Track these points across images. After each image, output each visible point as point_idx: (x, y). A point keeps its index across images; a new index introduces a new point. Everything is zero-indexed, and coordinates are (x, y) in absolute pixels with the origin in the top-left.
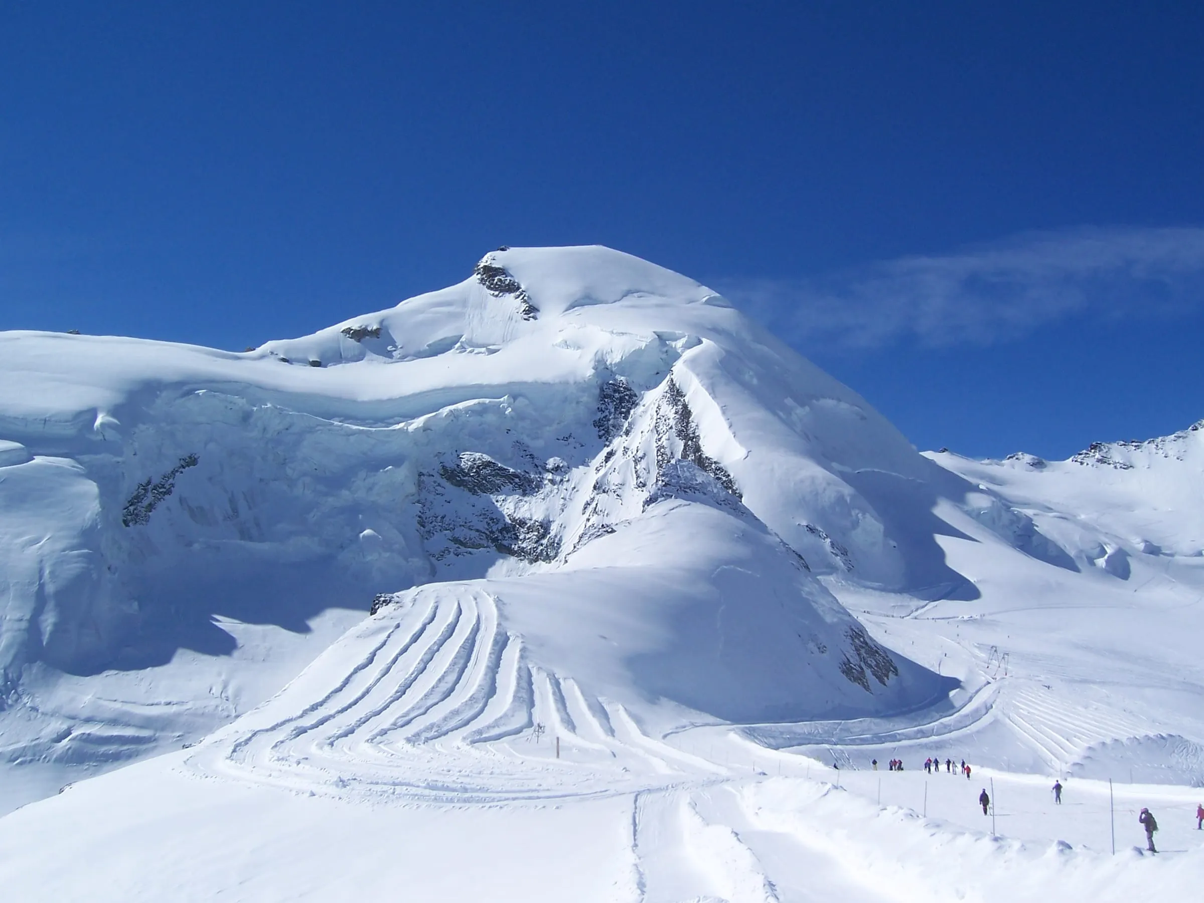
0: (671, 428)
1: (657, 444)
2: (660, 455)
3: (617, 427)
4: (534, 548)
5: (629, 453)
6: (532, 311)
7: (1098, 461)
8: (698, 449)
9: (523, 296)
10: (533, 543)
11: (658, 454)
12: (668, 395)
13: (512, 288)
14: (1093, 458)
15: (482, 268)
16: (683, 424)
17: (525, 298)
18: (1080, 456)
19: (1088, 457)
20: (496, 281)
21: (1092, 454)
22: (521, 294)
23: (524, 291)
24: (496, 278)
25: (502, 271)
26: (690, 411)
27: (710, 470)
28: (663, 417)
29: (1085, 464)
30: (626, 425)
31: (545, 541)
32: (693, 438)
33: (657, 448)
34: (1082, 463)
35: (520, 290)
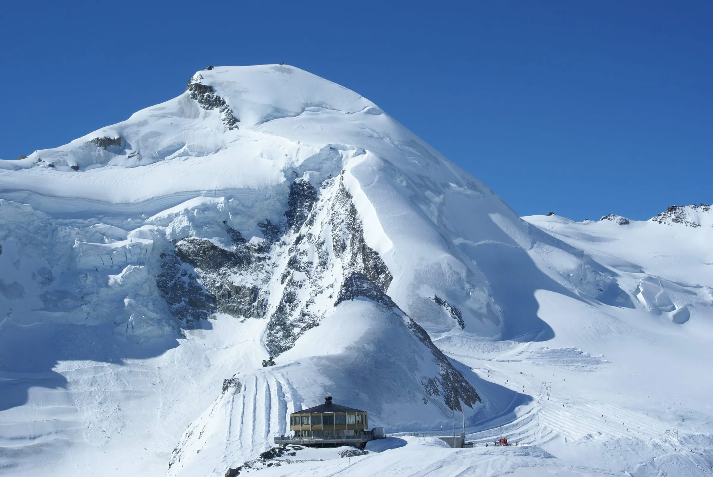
0: (343, 221)
1: (333, 233)
2: (335, 242)
3: (303, 217)
4: (248, 309)
5: (313, 238)
6: (233, 121)
7: (674, 220)
8: (362, 240)
9: (227, 109)
10: (247, 305)
11: (334, 241)
12: (340, 196)
13: (219, 102)
14: (669, 219)
15: (194, 84)
16: (351, 219)
17: (229, 111)
18: (659, 217)
19: (665, 218)
20: (205, 97)
21: (669, 215)
22: (226, 108)
23: (228, 106)
24: (206, 94)
25: (210, 89)
26: (356, 210)
27: (371, 257)
28: (337, 212)
29: (663, 223)
30: (310, 216)
31: (255, 304)
32: (359, 231)
33: (333, 236)
34: (660, 222)
35: (225, 105)
